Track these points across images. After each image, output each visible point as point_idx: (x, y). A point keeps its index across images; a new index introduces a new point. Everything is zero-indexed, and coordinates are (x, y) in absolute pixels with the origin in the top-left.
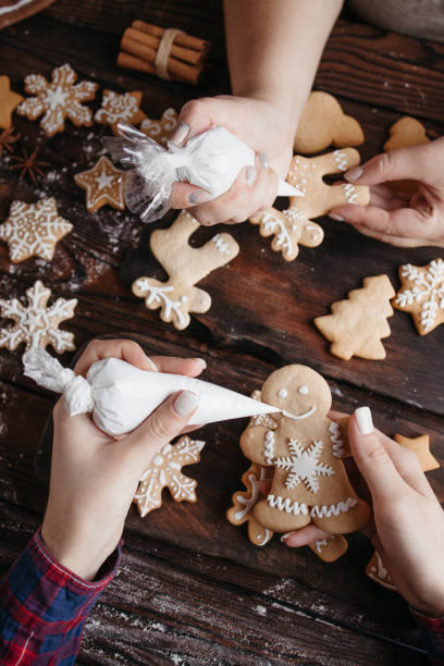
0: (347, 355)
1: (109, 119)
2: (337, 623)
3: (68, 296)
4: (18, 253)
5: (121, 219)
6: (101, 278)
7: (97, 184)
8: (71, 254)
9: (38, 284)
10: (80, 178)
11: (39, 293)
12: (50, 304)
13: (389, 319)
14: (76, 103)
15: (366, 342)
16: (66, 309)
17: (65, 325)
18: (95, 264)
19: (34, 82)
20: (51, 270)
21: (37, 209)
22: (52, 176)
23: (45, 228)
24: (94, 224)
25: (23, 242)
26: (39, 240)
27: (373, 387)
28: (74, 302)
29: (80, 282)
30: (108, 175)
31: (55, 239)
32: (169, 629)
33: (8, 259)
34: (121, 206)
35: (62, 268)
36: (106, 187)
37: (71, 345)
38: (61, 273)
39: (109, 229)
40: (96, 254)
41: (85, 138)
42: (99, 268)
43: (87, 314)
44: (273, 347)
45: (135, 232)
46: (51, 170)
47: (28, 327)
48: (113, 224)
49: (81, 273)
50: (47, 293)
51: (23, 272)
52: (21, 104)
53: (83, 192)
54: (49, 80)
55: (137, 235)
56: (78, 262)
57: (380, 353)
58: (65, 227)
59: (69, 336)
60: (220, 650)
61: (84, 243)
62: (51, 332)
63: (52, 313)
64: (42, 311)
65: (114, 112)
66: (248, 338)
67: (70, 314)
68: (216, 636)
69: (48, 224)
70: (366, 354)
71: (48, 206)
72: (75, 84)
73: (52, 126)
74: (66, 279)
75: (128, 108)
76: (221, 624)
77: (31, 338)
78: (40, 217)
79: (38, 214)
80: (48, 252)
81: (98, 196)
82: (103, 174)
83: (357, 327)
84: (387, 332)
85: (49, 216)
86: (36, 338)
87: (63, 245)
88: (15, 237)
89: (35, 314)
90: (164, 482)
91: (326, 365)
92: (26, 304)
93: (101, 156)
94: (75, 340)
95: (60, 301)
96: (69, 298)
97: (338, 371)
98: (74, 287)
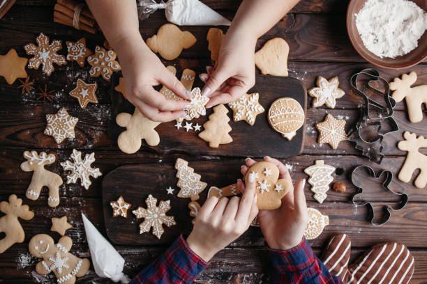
0: (217, 146)
1: (74, 59)
2: (242, 247)
3: (89, 152)
4: (59, 139)
5: (99, 107)
6: (101, 138)
7: (82, 95)
8: (83, 131)
9: (74, 151)
10: (72, 94)
11: (76, 155)
12: (83, 158)
14: (55, 54)
15: (223, 138)
16: (91, 158)
17: (93, 166)
18: (95, 133)
19: (30, 48)
20: (77, 141)
21: (59, 117)
22: (58, 95)
23: (66, 125)
24: (87, 113)
25: (60, 134)
26: (66, 131)
28: (93, 154)
29: (92, 143)
30: (85, 89)
31: (73, 128)
33: (55, 143)
34: (97, 102)
35: (81, 139)
36: (86, 96)
37: (100, 174)
38: (82, 142)
39: (95, 114)
40: (94, 128)
41: (66, 70)
42: (98, 134)
43: (101, 156)
44: (185, 150)
45: (107, 112)
46: (56, 92)
47: (78, 172)
48: (96, 111)
49: (91, 139)
50: (80, 153)
51: (65, 146)
52: (28, 63)
53: (76, 99)
54: (37, 45)
55: (109, 113)
57: (229, 140)
58: (75, 121)
59: (98, 170)
61: (86, 124)
62: (89, 171)
63: (86, 163)
64: (82, 163)
65: (75, 55)
66: (173, 149)
67: (93, 160)
69: (67, 123)
70: (224, 142)
71: (63, 113)
72: (50, 43)
73: (48, 70)
74: (85, 144)
75: (81, 51)
77: (81, 176)
78: (62, 120)
79: (60, 119)
80: (72, 135)
81: (84, 101)
82: (83, 90)
83: (217, 132)
84: (230, 129)
85: (66, 118)
86: (84, 176)
87: (77, 128)
88: (55, 133)
89: (79, 166)
90: (161, 223)
91: (210, 152)
92: (73, 161)
93: (77, 78)
94: (100, 171)
95: (87, 156)
96: (90, 153)
97: (215, 153)
98: (90, 146)
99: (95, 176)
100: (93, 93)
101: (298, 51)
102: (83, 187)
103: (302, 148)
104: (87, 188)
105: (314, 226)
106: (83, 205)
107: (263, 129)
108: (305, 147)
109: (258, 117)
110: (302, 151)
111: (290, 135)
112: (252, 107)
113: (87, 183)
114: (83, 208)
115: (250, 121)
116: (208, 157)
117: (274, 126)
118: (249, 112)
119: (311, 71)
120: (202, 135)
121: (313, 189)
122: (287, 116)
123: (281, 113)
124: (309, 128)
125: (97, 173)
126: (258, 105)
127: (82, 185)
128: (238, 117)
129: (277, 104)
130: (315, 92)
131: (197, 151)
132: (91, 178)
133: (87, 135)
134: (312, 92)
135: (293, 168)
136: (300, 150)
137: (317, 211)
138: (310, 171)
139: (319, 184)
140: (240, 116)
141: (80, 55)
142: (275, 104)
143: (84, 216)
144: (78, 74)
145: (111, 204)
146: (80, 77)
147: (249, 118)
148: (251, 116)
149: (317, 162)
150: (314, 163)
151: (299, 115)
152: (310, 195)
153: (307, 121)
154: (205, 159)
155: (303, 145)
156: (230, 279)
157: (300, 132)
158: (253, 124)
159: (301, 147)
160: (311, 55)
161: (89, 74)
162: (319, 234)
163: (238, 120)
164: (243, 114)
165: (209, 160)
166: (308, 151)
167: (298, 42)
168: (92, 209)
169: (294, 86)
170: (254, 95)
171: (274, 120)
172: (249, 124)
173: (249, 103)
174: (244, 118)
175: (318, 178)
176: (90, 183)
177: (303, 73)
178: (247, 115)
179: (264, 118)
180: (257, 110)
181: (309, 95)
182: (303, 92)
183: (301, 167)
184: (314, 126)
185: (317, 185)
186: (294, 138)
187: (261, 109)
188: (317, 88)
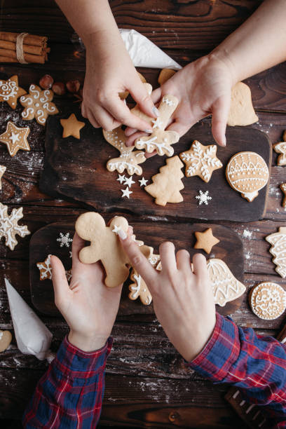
0: (164, 204)
1: (4, 99)
3: (17, 206)
5: (30, 155)
6: (30, 191)
7: (12, 141)
8: (10, 182)
10: (0, 139)
11: (2, 209)
12: (9, 213)
13: (182, 179)
15: (172, 195)
16: (18, 214)
17: (21, 222)
18: (25, 185)
20: (3, 194)
24: (17, 162)
27: (181, 215)
28: (21, 209)
29: (21, 196)
30: (16, 134)
32: (116, 348)
34: (28, 149)
35: (9, 191)
36: (17, 141)
37: (28, 233)
38: (9, 195)
39: (26, 163)
40: (24, 179)
42: (28, 186)
43: (30, 212)
44: (128, 208)
45: (40, 161)
47: (3, 229)
48: (27, 159)
49: (20, 192)
50: (6, 208)
53: (6, 145)
55: (42, 162)
56: (16, 186)
57: (180, 199)
58: (3, 169)
59: (25, 227)
60: (141, 351)
61: (15, 174)
62: (15, 228)
63: (12, 219)
64: (7, 219)
65: (6, 94)
66: (115, 206)
67: (21, 216)
68: (137, 346)
70: (173, 201)
74: (13, 197)
75: (13, 90)
76: (138, 340)
77: (6, 234)
81: (14, 147)
82: (13, 134)
83: (166, 188)
84: (182, 187)
86: (9, 234)
87: (4, 178)
89: (4, 222)
91: (157, 211)
93: (7, 121)
94: (28, 229)
95: (14, 211)
96: (17, 208)
97: (162, 212)
98: (18, 200)
99: (23, 235)
100: (25, 138)
101: (264, 100)
102: (8, 247)
103: (265, 211)
104: (12, 248)
105: (275, 304)
106: (7, 268)
107: (220, 188)
108: (268, 211)
109: (215, 173)
110: (264, 215)
111: (251, 195)
112: (209, 161)
113: (12, 243)
114: (6, 272)
115: (205, 177)
116: (154, 218)
117: (233, 183)
118: (205, 166)
119: (276, 123)
120: (149, 189)
121: (276, 261)
122: (249, 173)
123: (242, 169)
124: (272, 189)
125: (24, 231)
126: (216, 159)
127: (7, 244)
128: (192, 172)
129: (237, 158)
130: (282, 147)
131: (142, 210)
132: (17, 237)
133: (15, 187)
134: (278, 147)
135: (253, 235)
136: (262, 214)
137: (278, 286)
138: (273, 239)
139: (283, 255)
140: (194, 171)
141: (12, 94)
142: (235, 158)
143: (7, 281)
144: (8, 117)
145: (38, 265)
146: (11, 120)
147: (204, 174)
148: (207, 171)
149: (281, 229)
150: (278, 230)
151: (263, 173)
152: (272, 267)
153: (271, 181)
154: (151, 221)
155: (266, 207)
156: (174, 362)
157: (262, 193)
158: (208, 181)
159: (263, 210)
160: (277, 106)
161: (21, 117)
162: (281, 313)
163: (192, 175)
164: (197, 168)
165: (154, 222)
166: (270, 216)
167: (264, 89)
168: (17, 273)
169: (258, 138)
170: (211, 146)
171: (233, 176)
172: (203, 181)
173: (206, 156)
174: (199, 174)
175: (282, 247)
176: (16, 242)
177: (268, 125)
178: (202, 170)
179: (221, 175)
180: (213, 165)
181: (274, 150)
182: (268, 147)
183: (261, 234)
184: (279, 187)
185: (281, 256)
186: (255, 199)
187: (219, 164)
188: (284, 143)
